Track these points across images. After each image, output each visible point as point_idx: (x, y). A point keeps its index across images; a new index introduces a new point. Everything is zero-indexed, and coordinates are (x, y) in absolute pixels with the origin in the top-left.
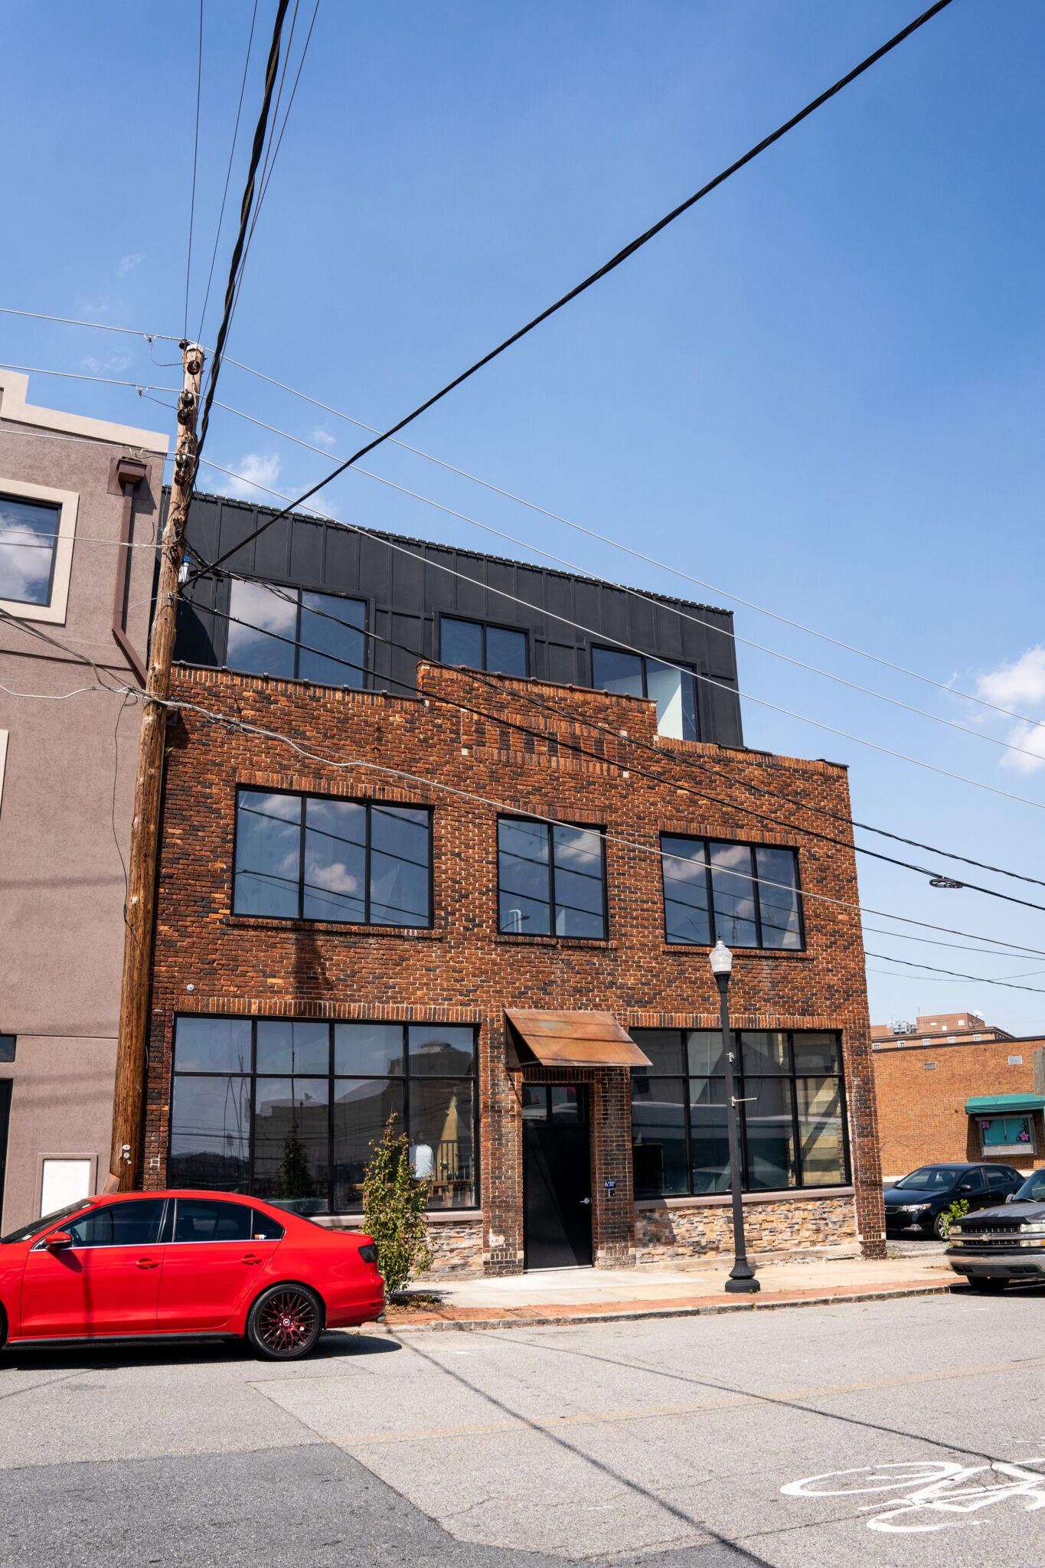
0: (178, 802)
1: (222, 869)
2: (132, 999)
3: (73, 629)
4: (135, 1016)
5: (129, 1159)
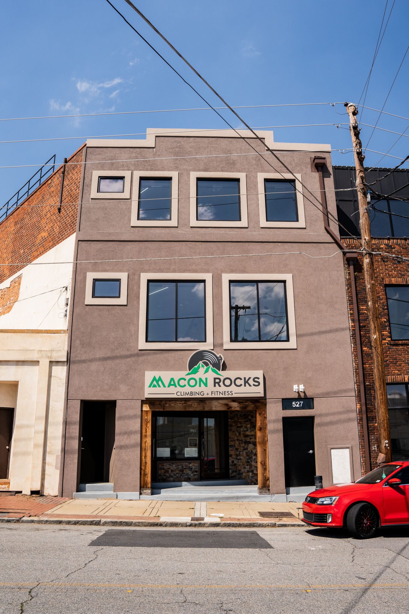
0: (363, 295)
1: (385, 321)
2: (380, 379)
3: (309, 229)
4: (382, 386)
5: (388, 446)
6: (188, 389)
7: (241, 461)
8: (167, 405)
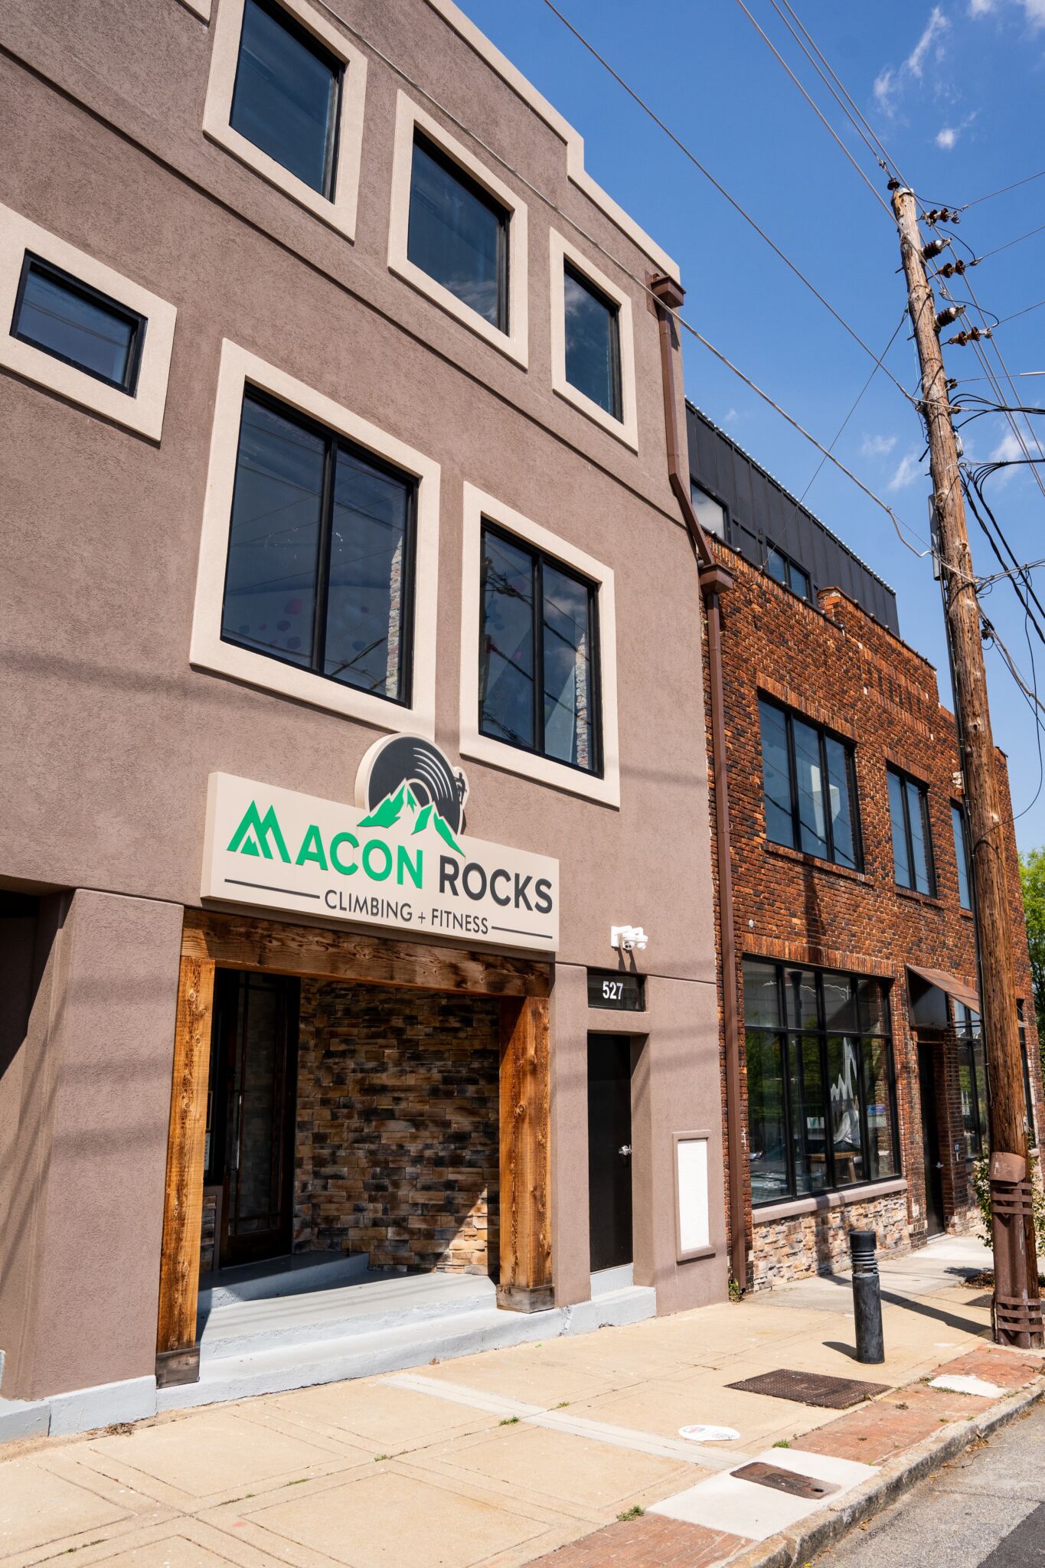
3: (643, 461)
6: (361, 886)
7: (340, 1182)
8: (275, 943)
